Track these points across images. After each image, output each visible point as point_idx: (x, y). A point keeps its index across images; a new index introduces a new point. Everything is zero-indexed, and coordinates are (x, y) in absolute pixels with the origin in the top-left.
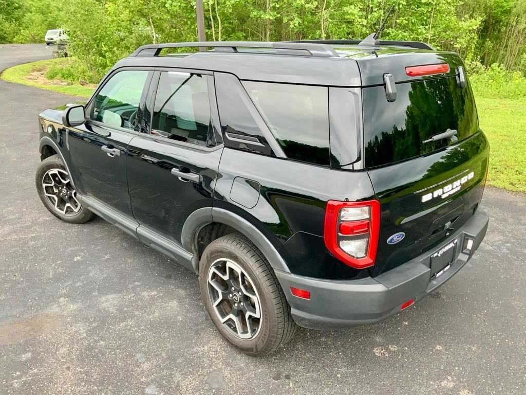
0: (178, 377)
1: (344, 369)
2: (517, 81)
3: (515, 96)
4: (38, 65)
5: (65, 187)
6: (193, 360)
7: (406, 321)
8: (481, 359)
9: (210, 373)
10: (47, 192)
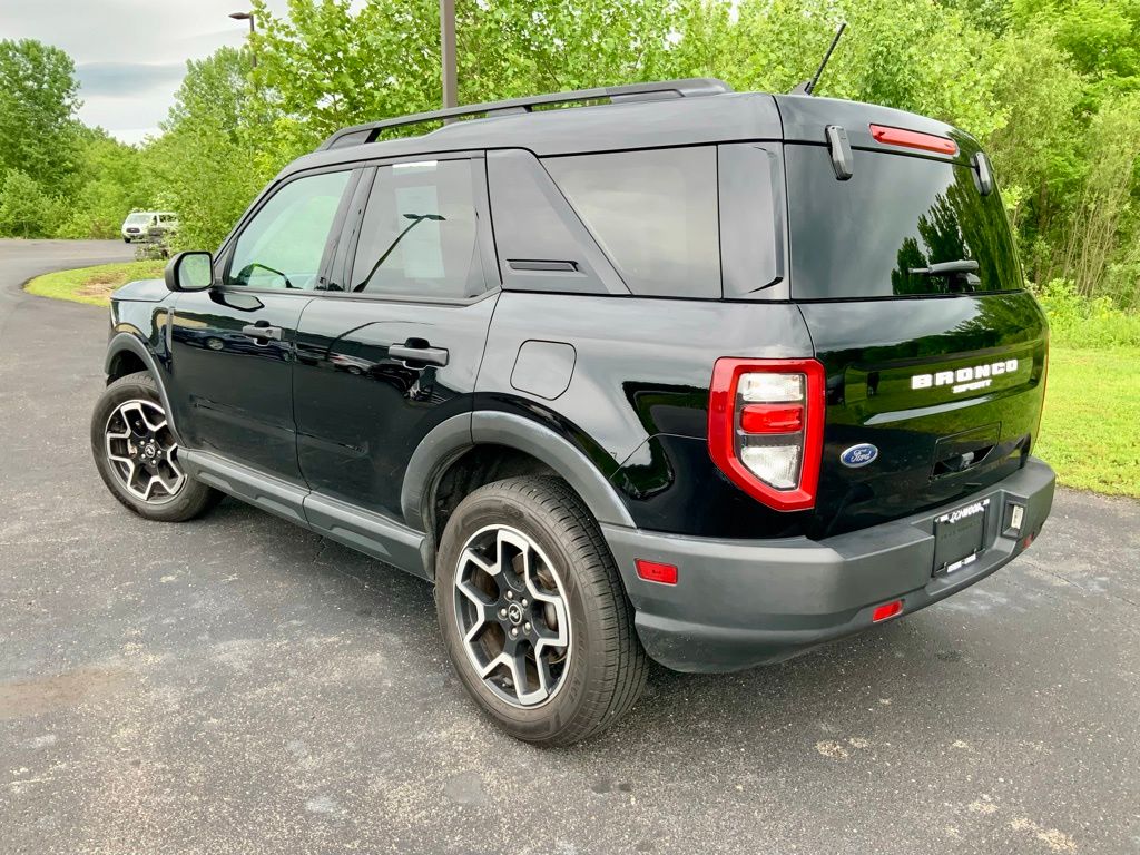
0: (380, 784)
1: (750, 777)
2: (1105, 316)
3: (1104, 343)
4: (103, 271)
5: (152, 440)
6: (415, 754)
7: (885, 698)
8: (1055, 765)
9: (452, 777)
10: (113, 452)
